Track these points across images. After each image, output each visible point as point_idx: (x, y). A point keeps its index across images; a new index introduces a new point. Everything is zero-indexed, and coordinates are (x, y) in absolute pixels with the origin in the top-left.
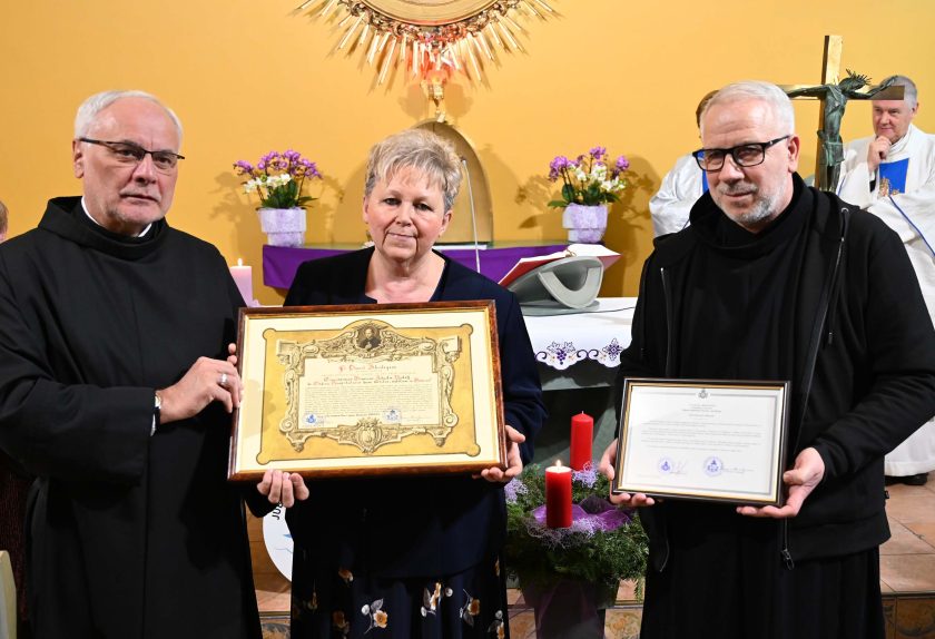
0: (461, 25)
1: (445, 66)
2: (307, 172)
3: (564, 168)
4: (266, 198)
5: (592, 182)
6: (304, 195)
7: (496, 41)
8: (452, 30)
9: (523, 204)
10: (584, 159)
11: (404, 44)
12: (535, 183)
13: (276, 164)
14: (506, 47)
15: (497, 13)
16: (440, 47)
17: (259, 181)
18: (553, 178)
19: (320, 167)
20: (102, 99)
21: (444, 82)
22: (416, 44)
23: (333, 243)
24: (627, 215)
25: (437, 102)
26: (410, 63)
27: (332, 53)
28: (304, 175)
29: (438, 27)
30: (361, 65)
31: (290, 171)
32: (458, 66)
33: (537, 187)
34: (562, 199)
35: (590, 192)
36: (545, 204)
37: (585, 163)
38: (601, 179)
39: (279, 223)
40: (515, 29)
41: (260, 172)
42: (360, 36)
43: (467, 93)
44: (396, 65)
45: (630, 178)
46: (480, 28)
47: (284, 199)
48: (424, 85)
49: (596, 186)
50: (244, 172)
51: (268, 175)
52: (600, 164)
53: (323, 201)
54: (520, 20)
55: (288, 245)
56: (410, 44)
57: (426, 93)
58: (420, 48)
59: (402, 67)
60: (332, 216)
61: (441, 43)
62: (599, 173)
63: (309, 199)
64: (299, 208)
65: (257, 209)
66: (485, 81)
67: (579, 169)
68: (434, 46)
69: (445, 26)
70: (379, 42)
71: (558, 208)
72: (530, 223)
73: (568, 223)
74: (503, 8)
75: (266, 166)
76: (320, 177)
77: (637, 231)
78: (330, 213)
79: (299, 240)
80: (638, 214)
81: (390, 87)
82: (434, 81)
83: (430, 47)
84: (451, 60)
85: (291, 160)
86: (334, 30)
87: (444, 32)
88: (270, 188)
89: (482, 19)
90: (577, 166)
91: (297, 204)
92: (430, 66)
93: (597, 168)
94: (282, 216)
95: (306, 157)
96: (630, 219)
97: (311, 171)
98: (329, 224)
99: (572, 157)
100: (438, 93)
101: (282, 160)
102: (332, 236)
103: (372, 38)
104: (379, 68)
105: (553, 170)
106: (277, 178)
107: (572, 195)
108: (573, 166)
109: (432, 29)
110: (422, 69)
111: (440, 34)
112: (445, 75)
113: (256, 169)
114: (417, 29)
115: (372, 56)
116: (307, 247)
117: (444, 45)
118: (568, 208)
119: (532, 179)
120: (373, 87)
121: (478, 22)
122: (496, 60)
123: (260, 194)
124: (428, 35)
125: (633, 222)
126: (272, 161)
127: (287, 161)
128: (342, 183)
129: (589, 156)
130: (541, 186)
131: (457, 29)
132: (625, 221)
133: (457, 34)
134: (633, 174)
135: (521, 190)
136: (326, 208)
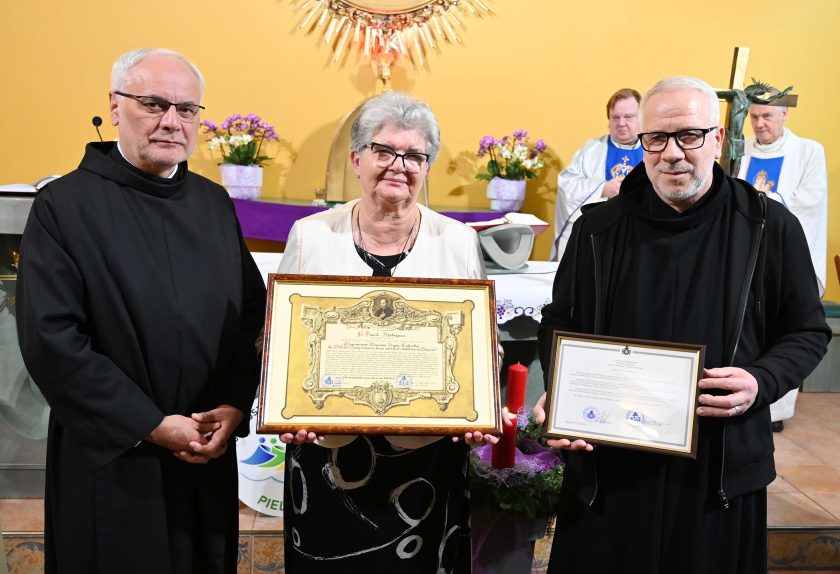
0: (409, 16)
1: (393, 50)
2: (267, 134)
3: (491, 147)
4: (228, 155)
5: (514, 160)
6: (261, 155)
7: (438, 32)
8: (401, 19)
9: (453, 175)
10: (508, 140)
11: (358, 29)
12: (465, 157)
13: (239, 126)
14: (447, 39)
15: (440, 8)
16: (390, 33)
17: (222, 140)
18: (481, 154)
19: (277, 131)
20: (132, 56)
21: (392, 64)
22: (368, 29)
23: (284, 198)
24: (541, 190)
25: (384, 81)
26: (362, 45)
27: (293, 31)
28: (263, 137)
29: (388, 15)
30: (318, 44)
31: (251, 132)
32: (404, 51)
33: (466, 161)
34: (488, 173)
35: (512, 168)
36: (473, 176)
37: (509, 144)
38: (522, 158)
39: (238, 177)
40: (456, 23)
41: (223, 131)
42: (319, 18)
43: (410, 74)
44: (349, 46)
45: (546, 159)
46: (426, 19)
47: (244, 157)
48: (374, 65)
49: (517, 163)
50: (209, 130)
51: (230, 134)
52: (521, 145)
53: (277, 161)
54: (460, 15)
55: (245, 198)
56: (363, 29)
57: (376, 73)
58: (373, 33)
59: (355, 48)
60: (285, 175)
61: (390, 30)
62: (520, 153)
63: (265, 158)
64: (257, 166)
65: (219, 164)
66: (426, 66)
67: (504, 148)
68: (384, 32)
69: (395, 15)
70: (335, 25)
71: (483, 181)
72: (458, 192)
73: (491, 194)
74: (446, 4)
75: (229, 127)
76: (277, 139)
77: (549, 204)
78: (283, 172)
79: (255, 194)
80: (550, 190)
81: (343, 64)
82: (383, 63)
83: (381, 33)
84: (398, 45)
85: (252, 123)
86: (296, 11)
87: (394, 21)
88: (232, 146)
89: (427, 12)
90: (503, 145)
91: (255, 162)
92: (380, 50)
93: (519, 148)
94: (241, 171)
95: (266, 121)
96: (544, 193)
97: (270, 134)
98: (282, 181)
99: (498, 138)
100: (386, 73)
101: (244, 122)
102: (284, 193)
103: (330, 21)
104: (334, 47)
105: (482, 147)
106: (239, 138)
107: (495, 170)
108: (500, 145)
109: (383, 17)
110: (372, 51)
111: (390, 22)
112: (392, 58)
113: (220, 129)
114: (370, 16)
115: (329, 37)
116: (262, 201)
117: (393, 32)
118: (493, 181)
119: (462, 154)
120: (328, 64)
121: (424, 15)
122: (437, 50)
123: (223, 151)
124: (380, 22)
125: (546, 197)
126: (234, 123)
127: (249, 123)
128: (296, 145)
129: (513, 138)
130: (469, 160)
131: (406, 19)
132: (539, 196)
133: (405, 23)
134: (548, 156)
135: (452, 163)
136: (280, 167)
